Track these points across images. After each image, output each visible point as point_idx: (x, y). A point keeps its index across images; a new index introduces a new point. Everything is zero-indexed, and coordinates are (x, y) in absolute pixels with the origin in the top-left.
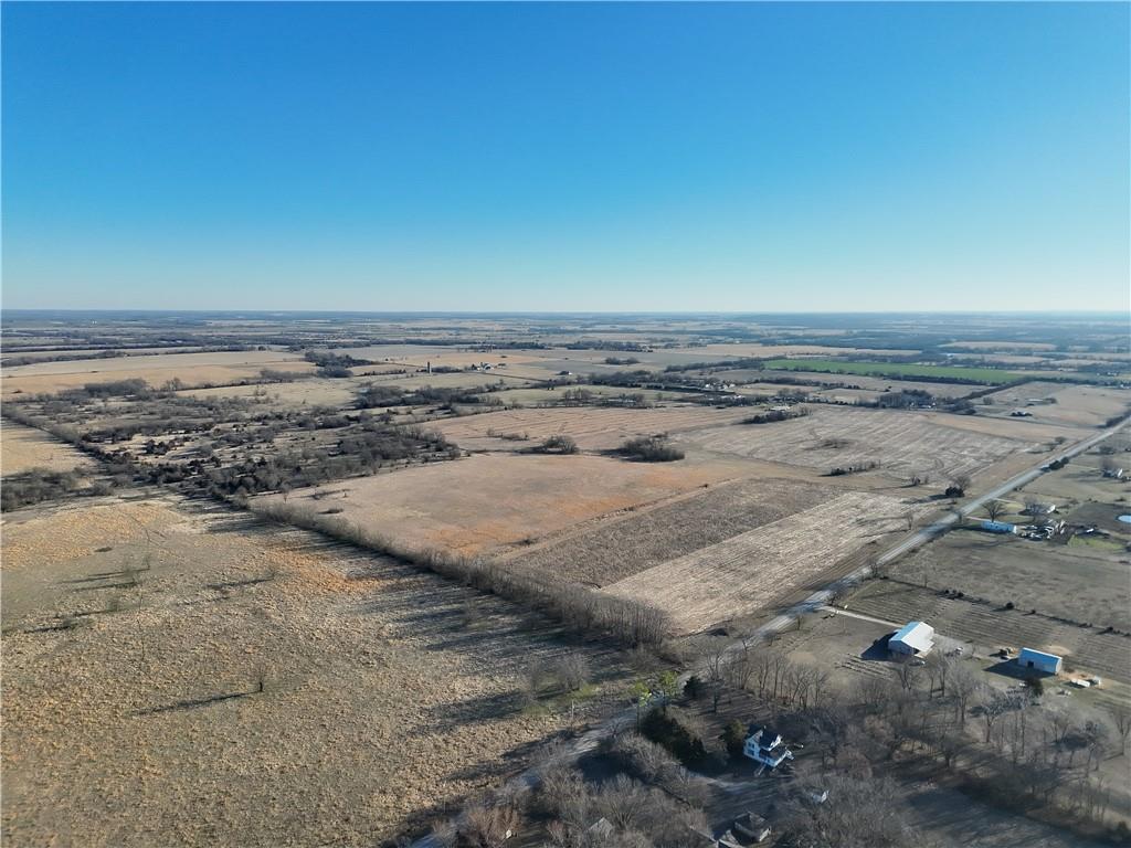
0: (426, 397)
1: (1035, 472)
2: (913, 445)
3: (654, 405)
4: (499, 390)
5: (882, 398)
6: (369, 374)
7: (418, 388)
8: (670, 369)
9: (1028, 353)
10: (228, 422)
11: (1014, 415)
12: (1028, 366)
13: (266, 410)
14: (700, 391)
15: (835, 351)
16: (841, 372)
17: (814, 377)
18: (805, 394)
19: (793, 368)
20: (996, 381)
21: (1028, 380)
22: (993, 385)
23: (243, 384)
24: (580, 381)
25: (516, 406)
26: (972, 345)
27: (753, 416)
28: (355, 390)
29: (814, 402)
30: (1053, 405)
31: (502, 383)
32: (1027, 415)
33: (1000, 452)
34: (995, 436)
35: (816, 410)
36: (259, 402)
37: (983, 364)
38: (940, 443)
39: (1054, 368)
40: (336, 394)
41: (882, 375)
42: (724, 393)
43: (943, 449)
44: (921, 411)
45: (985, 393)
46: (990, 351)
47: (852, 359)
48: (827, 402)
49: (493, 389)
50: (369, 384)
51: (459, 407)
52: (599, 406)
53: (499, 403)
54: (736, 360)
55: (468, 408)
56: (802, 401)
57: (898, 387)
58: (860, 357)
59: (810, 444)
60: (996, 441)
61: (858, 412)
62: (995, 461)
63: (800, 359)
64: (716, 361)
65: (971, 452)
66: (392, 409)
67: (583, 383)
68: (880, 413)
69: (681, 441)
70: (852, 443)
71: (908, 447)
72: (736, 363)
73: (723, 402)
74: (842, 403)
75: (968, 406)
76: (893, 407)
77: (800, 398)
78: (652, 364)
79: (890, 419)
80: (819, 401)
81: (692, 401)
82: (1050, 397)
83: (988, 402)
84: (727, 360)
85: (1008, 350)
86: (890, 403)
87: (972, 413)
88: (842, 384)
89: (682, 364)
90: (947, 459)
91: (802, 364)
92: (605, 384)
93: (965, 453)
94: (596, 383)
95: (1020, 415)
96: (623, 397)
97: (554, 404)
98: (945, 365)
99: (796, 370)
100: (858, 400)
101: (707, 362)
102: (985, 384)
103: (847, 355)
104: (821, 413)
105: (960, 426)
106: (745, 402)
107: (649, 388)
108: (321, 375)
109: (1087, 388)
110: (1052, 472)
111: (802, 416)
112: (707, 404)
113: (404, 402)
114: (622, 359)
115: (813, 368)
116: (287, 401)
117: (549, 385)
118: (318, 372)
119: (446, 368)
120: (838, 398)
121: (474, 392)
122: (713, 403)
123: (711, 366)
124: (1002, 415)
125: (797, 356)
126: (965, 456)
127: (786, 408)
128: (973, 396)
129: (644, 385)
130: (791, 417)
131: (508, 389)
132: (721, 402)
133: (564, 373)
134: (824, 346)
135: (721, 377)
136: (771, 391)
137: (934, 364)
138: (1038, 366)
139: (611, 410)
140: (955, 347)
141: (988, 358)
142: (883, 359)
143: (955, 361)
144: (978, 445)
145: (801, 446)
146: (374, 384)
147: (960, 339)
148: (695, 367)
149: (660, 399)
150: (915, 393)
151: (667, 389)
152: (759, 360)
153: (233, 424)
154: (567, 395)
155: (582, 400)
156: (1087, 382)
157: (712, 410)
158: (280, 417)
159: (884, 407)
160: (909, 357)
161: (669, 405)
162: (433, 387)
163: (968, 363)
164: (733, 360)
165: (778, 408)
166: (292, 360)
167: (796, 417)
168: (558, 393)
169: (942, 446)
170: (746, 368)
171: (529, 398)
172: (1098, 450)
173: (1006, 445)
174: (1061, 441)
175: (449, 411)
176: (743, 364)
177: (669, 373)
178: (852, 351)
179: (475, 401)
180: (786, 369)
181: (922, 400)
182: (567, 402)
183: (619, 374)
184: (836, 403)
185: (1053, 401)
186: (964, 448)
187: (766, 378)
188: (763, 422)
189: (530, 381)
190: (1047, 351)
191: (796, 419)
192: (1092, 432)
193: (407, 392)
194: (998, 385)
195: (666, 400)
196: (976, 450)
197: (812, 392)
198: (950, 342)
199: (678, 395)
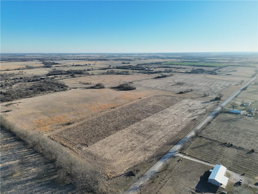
0: (68, 72)
1: (239, 91)
2: (202, 83)
3: (131, 74)
4: (90, 70)
5: (192, 71)
6: (57, 67)
7: (68, 70)
8: (138, 65)
9: (225, 60)
10: (4, 80)
11: (227, 74)
12: (226, 63)
13: (18, 77)
14: (144, 70)
15: (179, 60)
16: (181, 65)
17: (174, 66)
18: (172, 70)
19: (169, 64)
20: (220, 66)
21: (227, 66)
22: (219, 67)
23: (18, 69)
24: (113, 68)
25: (92, 75)
26: (212, 58)
27: (157, 76)
28: (51, 71)
29: (174, 72)
30: (236, 72)
31: (92, 69)
32: (230, 74)
33: (227, 85)
34: (224, 80)
35: (174, 74)
36: (19, 74)
37: (215, 62)
38: (210, 83)
39: (233, 63)
40: (43, 72)
41: (191, 65)
42: (150, 70)
43: (211, 84)
44: (202, 74)
45: (218, 69)
46: (216, 60)
47: (183, 62)
48: (177, 72)
49: (88, 70)
50: (55, 69)
51: (76, 75)
52: (116, 74)
53: (88, 74)
54: (155, 62)
55: (78, 75)
56: (171, 72)
57: (195, 68)
58: (185, 61)
59: (173, 84)
60: (225, 82)
61: (186, 74)
62: (227, 88)
63: (171, 62)
64: (150, 63)
65: (219, 85)
66: (56, 76)
67: (114, 68)
68: (192, 75)
69: (136, 84)
70: (185, 83)
71: (201, 84)
72: (155, 63)
73: (150, 72)
74: (181, 72)
75: (215, 72)
76: (195, 73)
77: (170, 71)
78: (133, 64)
79: (195, 76)
80: (175, 72)
81: (142, 73)
82: (235, 70)
83: (219, 71)
84: (152, 62)
85: (220, 59)
86: (194, 72)
87: (216, 74)
88: (181, 68)
89: (141, 64)
90: (213, 87)
91: (171, 63)
92: (120, 68)
93: (217, 85)
94: (118, 68)
95: (229, 74)
96: (124, 72)
97: (103, 74)
98: (206, 63)
99: (170, 64)
100: (186, 71)
101: (147, 63)
102: (217, 67)
103: (182, 61)
104: (176, 75)
105: (214, 78)
106: (156, 73)
107: (131, 69)
108: (43, 67)
109: (243, 68)
110: (244, 91)
111: (171, 76)
112: (146, 73)
113: (61, 74)
114: (126, 63)
115: (174, 64)
116: (28, 74)
117: (104, 69)
118: (43, 66)
119: (79, 65)
120: (180, 71)
121: (83, 71)
122: (147, 73)
123: (148, 64)
124: (223, 75)
125: (170, 62)
126: (218, 87)
127: (167, 74)
128: (215, 70)
129: (130, 69)
130: (168, 76)
131: (93, 70)
132: (149, 73)
133: (110, 66)
134: (177, 59)
135: (150, 66)
136: (163, 70)
137: (203, 63)
138: (228, 63)
139: (119, 75)
140: (208, 59)
141: (216, 61)
142: (191, 62)
143: (208, 62)
144: (220, 83)
145: (170, 85)
146: (56, 69)
147: (208, 57)
148: (144, 64)
149: (133, 72)
150: (200, 69)
151: (136, 69)
152: (161, 62)
153: (4, 81)
154: (108, 71)
155: (112, 73)
156: (242, 66)
157: (147, 75)
158: (21, 78)
159: (193, 73)
160: (197, 61)
161: (135, 74)
162: (72, 70)
163: (211, 62)
164: (154, 62)
165: (165, 74)
166: (38, 63)
167: (169, 76)
168: (106, 71)
169: (210, 84)
170: (157, 64)
171: (98, 72)
172: (254, 84)
173: (228, 83)
174: (243, 81)
175: (73, 76)
176: (156, 63)
177: (137, 66)
178: (183, 60)
179: (82, 73)
180: (167, 64)
181: (202, 71)
182: (108, 73)
183: (124, 66)
184: (180, 72)
185: (236, 71)
186: (216, 84)
187: (162, 66)
188: (160, 78)
189: (100, 68)
190: (229, 59)
191: (169, 77)
192: (249, 79)
193: (64, 71)
194: (220, 67)
195: (135, 72)
196: (220, 85)
197: (174, 70)
198: (206, 58)
199: (138, 71)
